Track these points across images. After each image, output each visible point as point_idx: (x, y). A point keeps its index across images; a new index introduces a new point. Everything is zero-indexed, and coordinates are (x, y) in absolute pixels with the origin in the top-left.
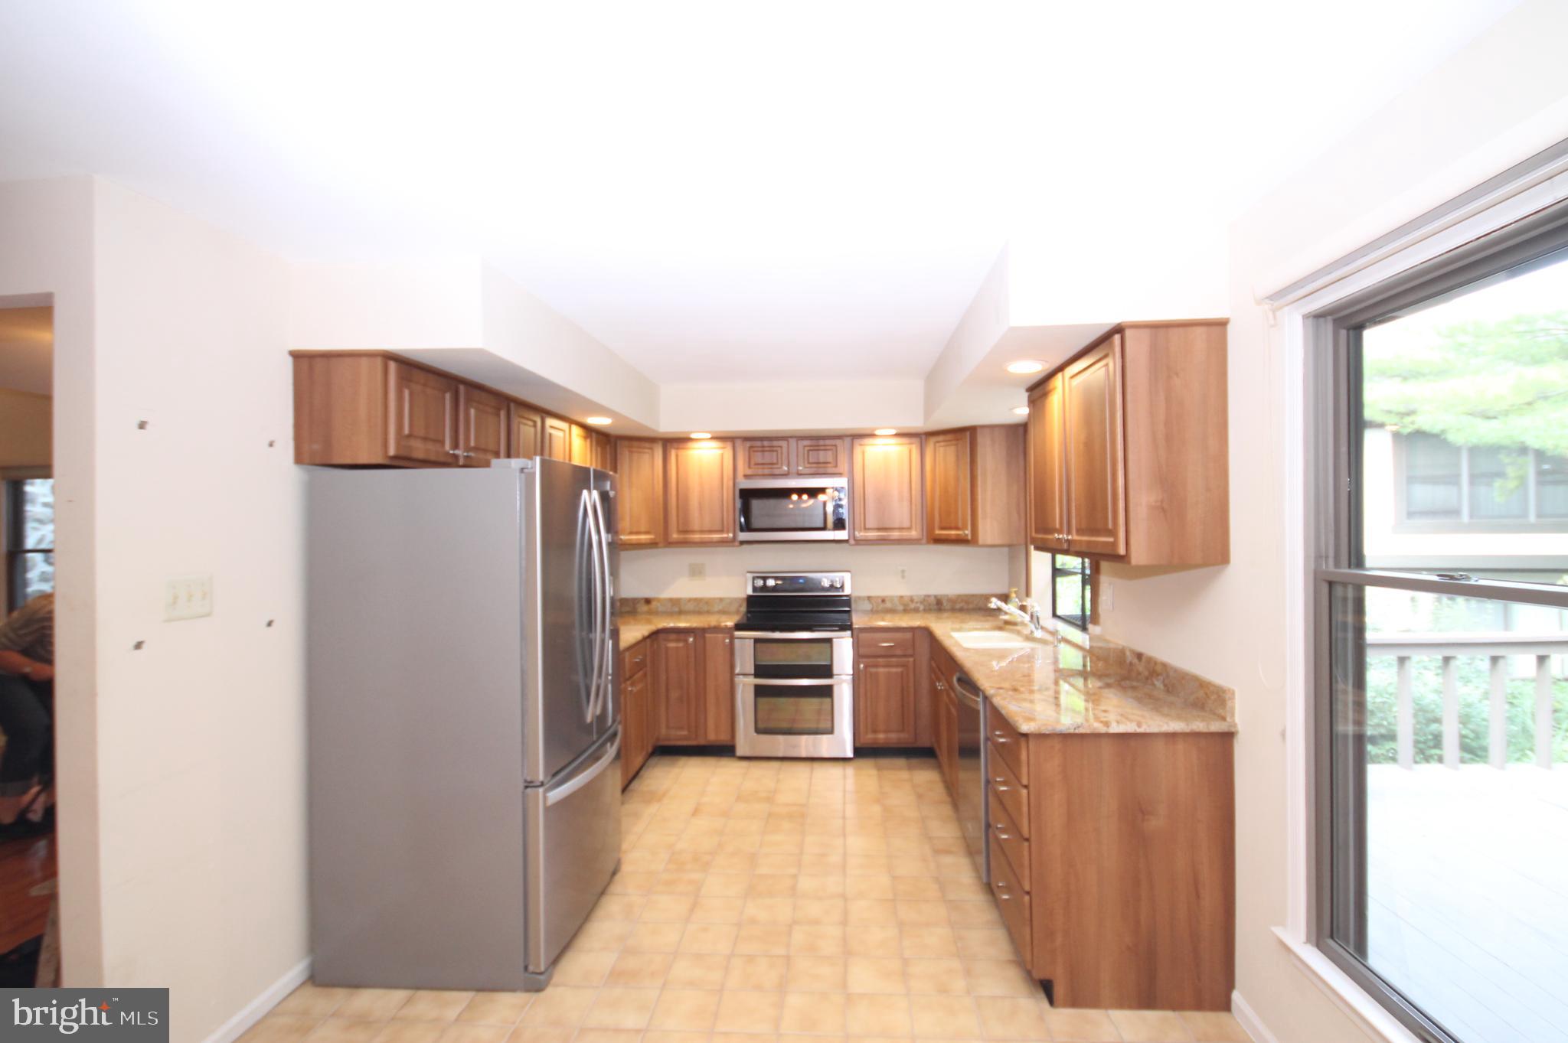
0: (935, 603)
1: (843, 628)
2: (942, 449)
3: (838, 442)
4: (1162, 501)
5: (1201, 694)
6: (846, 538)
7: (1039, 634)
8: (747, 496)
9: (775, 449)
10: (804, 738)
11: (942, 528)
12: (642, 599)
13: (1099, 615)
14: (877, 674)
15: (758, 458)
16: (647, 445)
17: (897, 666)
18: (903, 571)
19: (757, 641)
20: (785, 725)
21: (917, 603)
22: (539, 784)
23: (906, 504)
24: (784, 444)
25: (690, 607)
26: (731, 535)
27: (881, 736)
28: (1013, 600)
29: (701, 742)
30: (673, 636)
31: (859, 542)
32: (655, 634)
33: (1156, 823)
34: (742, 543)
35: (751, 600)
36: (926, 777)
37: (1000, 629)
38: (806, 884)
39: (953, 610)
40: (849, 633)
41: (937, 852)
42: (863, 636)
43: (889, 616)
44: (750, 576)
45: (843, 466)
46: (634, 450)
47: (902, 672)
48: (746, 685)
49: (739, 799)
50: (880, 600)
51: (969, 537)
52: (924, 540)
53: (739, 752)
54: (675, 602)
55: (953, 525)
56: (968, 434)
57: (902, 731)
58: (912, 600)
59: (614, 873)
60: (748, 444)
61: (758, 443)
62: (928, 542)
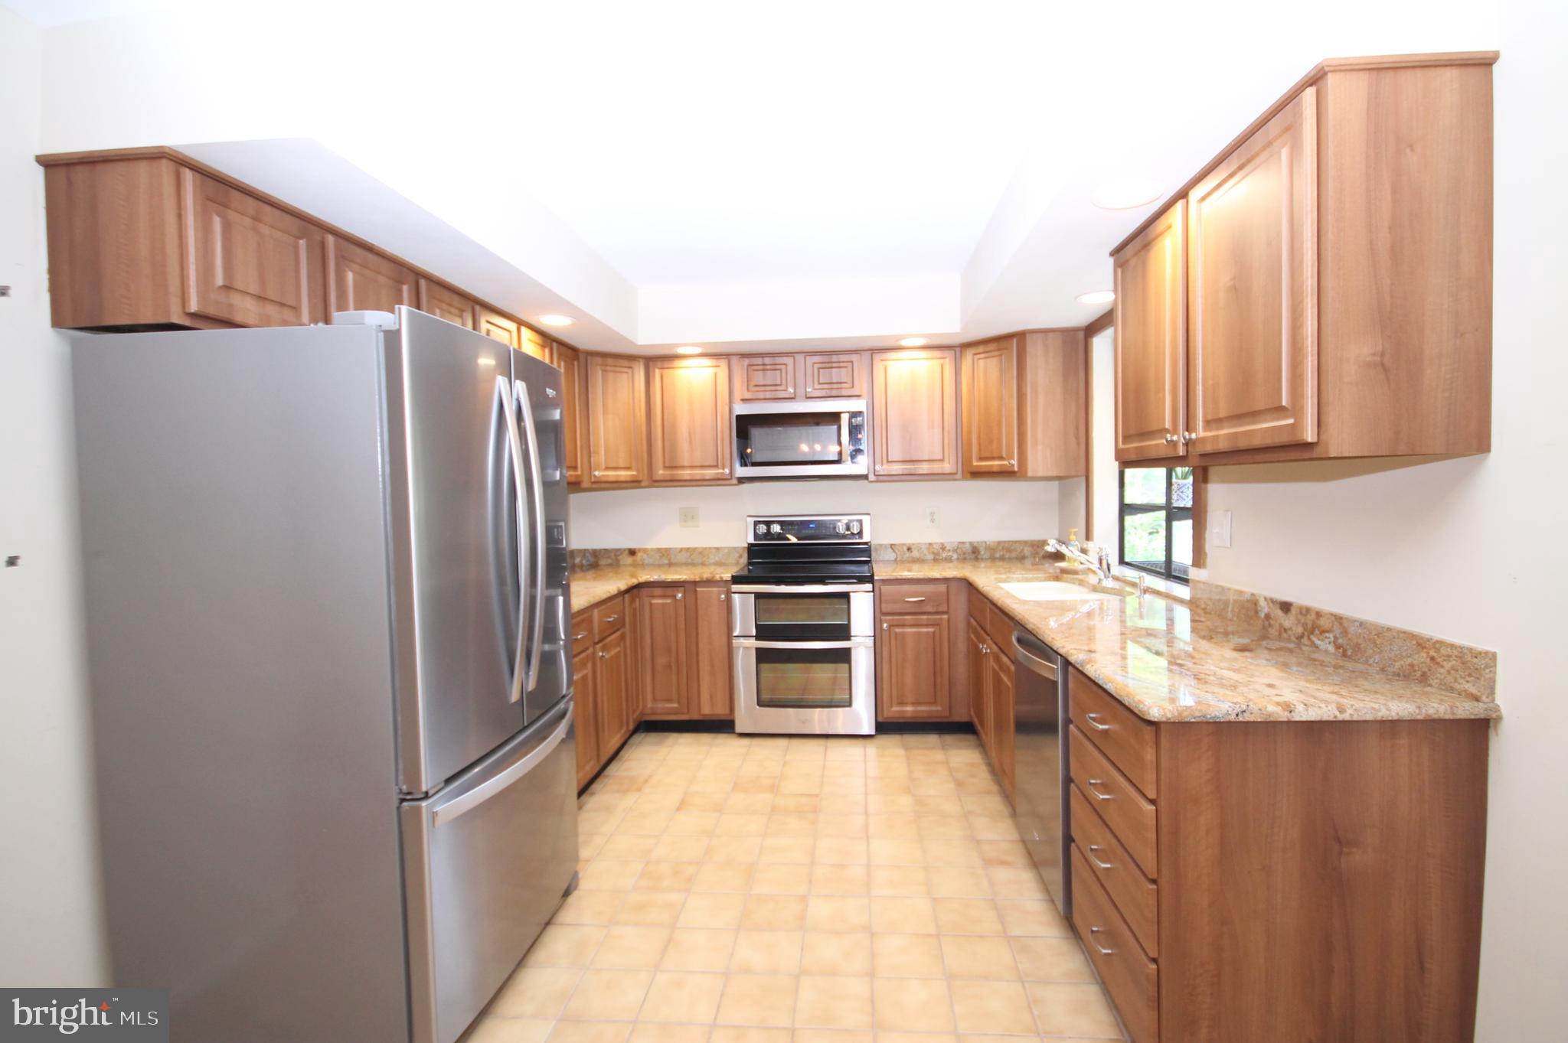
0: (970, 551)
1: (861, 580)
2: (981, 362)
3: (854, 357)
4: (1382, 354)
5: (1421, 658)
6: (864, 472)
7: (1109, 583)
8: (745, 425)
9: (778, 367)
10: (817, 712)
11: (981, 459)
12: (625, 550)
13: (1205, 554)
14: (903, 634)
15: (759, 378)
16: (625, 363)
17: (927, 625)
18: (932, 514)
19: (759, 596)
20: (793, 696)
21: (949, 550)
22: (422, 796)
23: (937, 431)
24: (789, 361)
25: (682, 558)
26: (727, 471)
27: (909, 708)
28: (1072, 543)
29: (695, 716)
30: (658, 591)
31: (881, 478)
32: (635, 589)
33: (1361, 859)
34: (742, 480)
35: (752, 550)
36: (963, 757)
37: (1057, 579)
38: (820, 909)
39: (993, 559)
40: (868, 586)
41: (988, 862)
42: (885, 589)
43: (915, 567)
44: (751, 521)
45: (861, 386)
46: (609, 368)
47: (934, 633)
48: (746, 647)
49: (736, 787)
50: (905, 549)
51: (1016, 469)
52: (959, 475)
53: (739, 729)
54: (664, 552)
55: (995, 455)
56: (1015, 341)
57: (935, 703)
58: (943, 549)
59: (567, 893)
60: (746, 361)
61: (759, 361)
62: (964, 478)
